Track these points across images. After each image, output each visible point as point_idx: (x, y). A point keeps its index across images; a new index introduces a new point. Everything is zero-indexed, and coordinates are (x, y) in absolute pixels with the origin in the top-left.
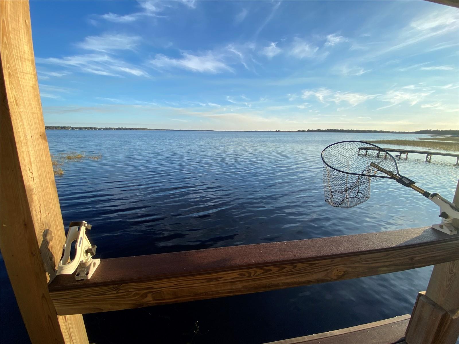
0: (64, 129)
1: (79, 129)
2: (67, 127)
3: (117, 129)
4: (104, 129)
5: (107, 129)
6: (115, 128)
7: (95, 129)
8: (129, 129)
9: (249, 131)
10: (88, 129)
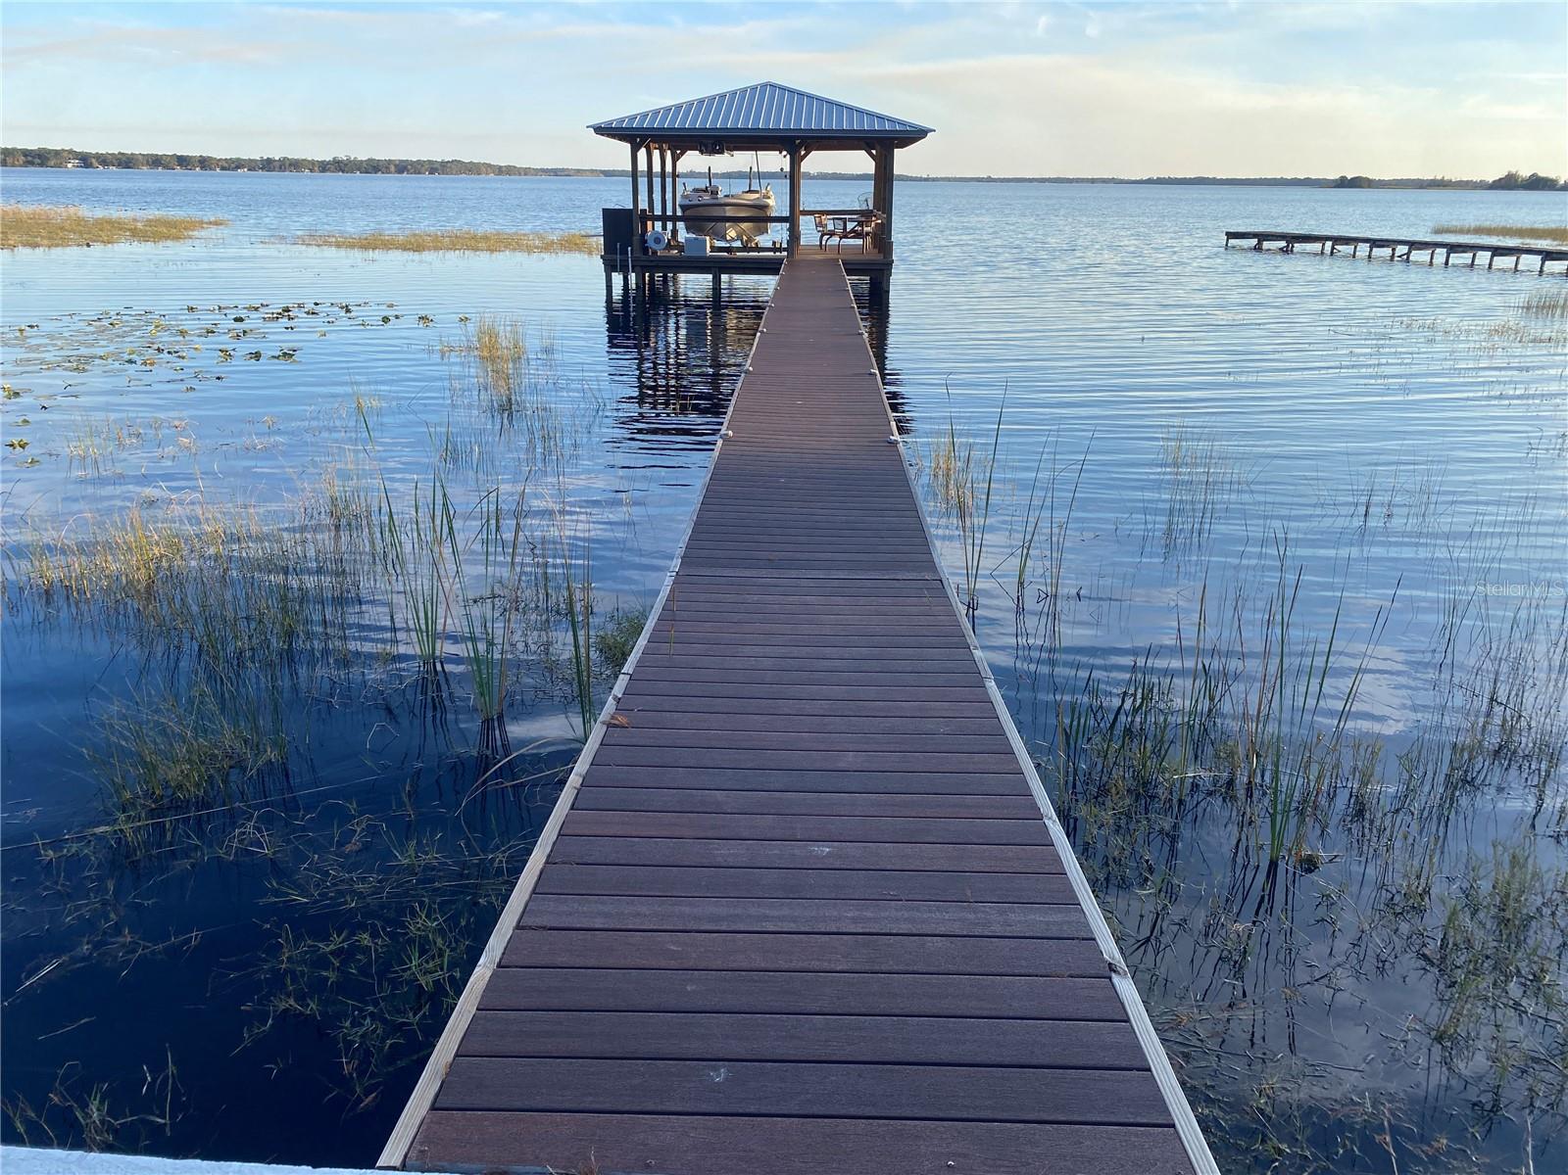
0: (41, 165)
1: (119, 165)
2: (57, 153)
3: (324, 167)
4: (252, 165)
5: (268, 165)
6: (313, 163)
7: (205, 163)
8: (393, 168)
9: (1149, 181)
10: (166, 167)
